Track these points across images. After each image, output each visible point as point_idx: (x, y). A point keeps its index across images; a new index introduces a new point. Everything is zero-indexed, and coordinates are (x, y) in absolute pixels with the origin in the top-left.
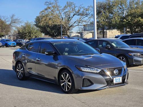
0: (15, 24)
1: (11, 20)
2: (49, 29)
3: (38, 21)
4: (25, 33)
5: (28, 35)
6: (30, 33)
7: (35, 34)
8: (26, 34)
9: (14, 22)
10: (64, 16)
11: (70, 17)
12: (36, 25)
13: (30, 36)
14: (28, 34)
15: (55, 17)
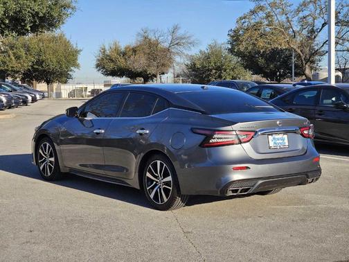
0: (181, 48)
1: (170, 38)
2: (261, 61)
3: (235, 41)
4: (208, 70)
5: (216, 73)
6: (219, 69)
7: (232, 73)
8: (211, 70)
9: (177, 44)
10: (297, 28)
11: (315, 28)
12: (231, 51)
13: (220, 77)
14: (214, 71)
15: (275, 29)
